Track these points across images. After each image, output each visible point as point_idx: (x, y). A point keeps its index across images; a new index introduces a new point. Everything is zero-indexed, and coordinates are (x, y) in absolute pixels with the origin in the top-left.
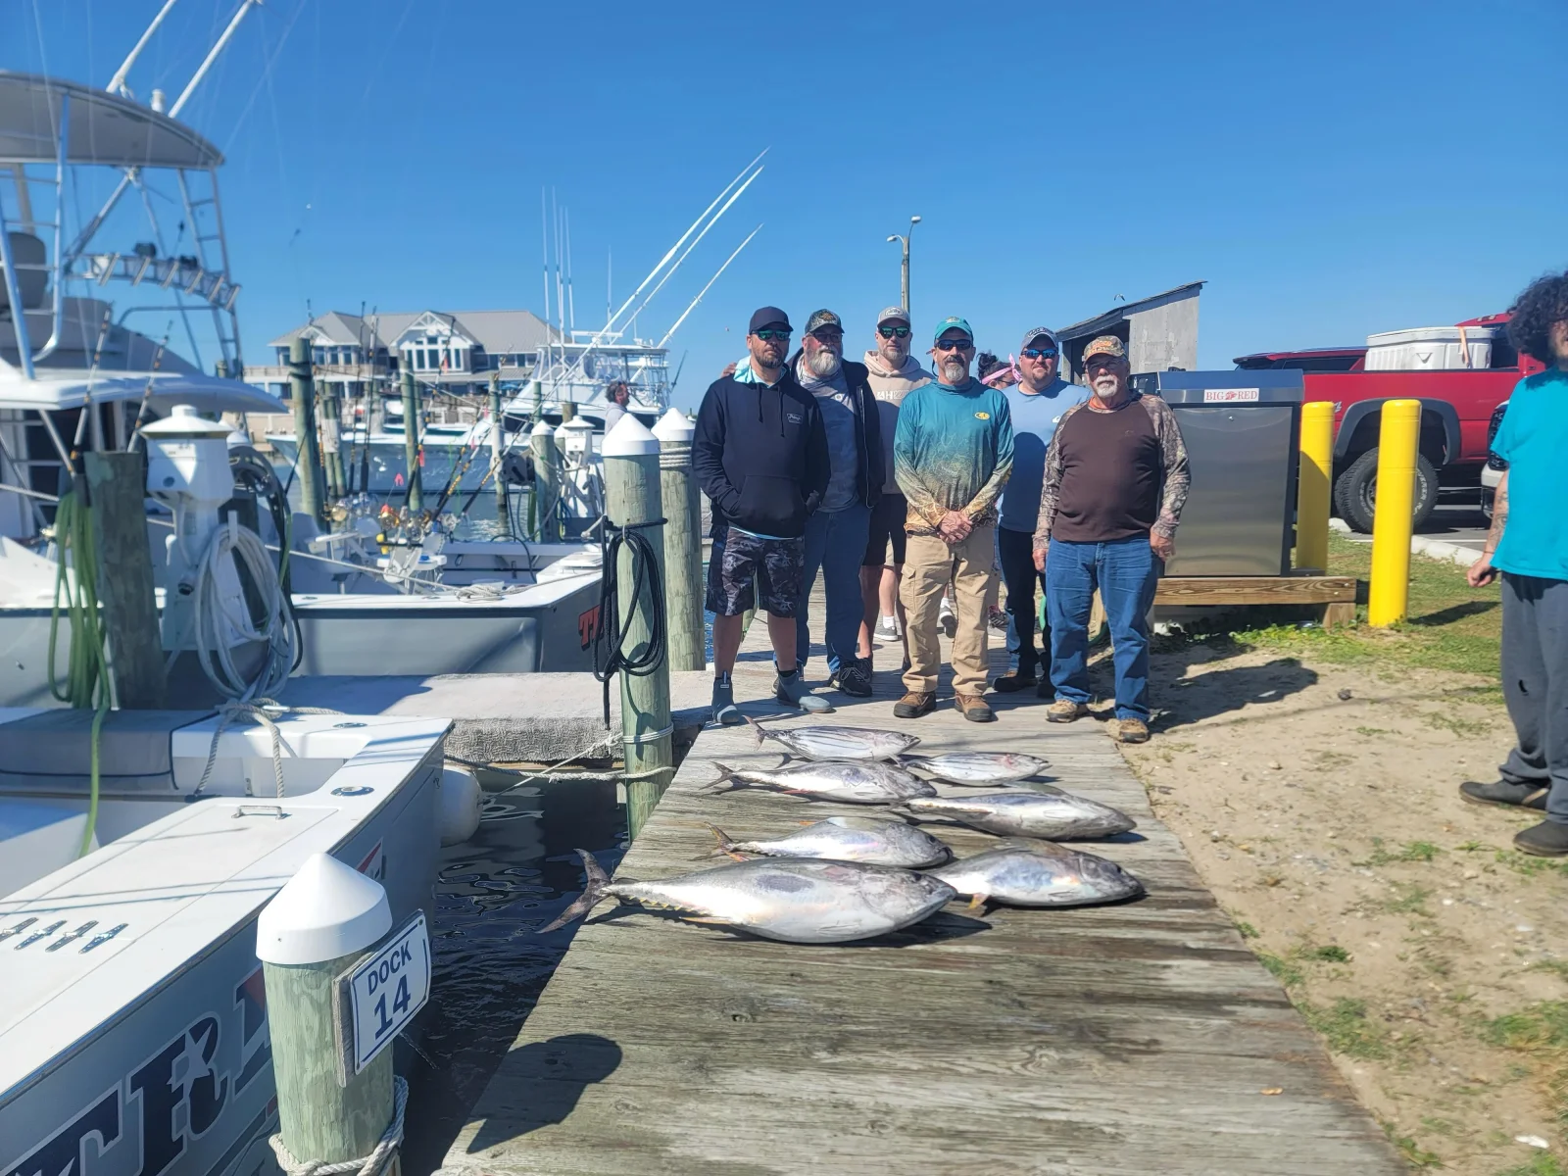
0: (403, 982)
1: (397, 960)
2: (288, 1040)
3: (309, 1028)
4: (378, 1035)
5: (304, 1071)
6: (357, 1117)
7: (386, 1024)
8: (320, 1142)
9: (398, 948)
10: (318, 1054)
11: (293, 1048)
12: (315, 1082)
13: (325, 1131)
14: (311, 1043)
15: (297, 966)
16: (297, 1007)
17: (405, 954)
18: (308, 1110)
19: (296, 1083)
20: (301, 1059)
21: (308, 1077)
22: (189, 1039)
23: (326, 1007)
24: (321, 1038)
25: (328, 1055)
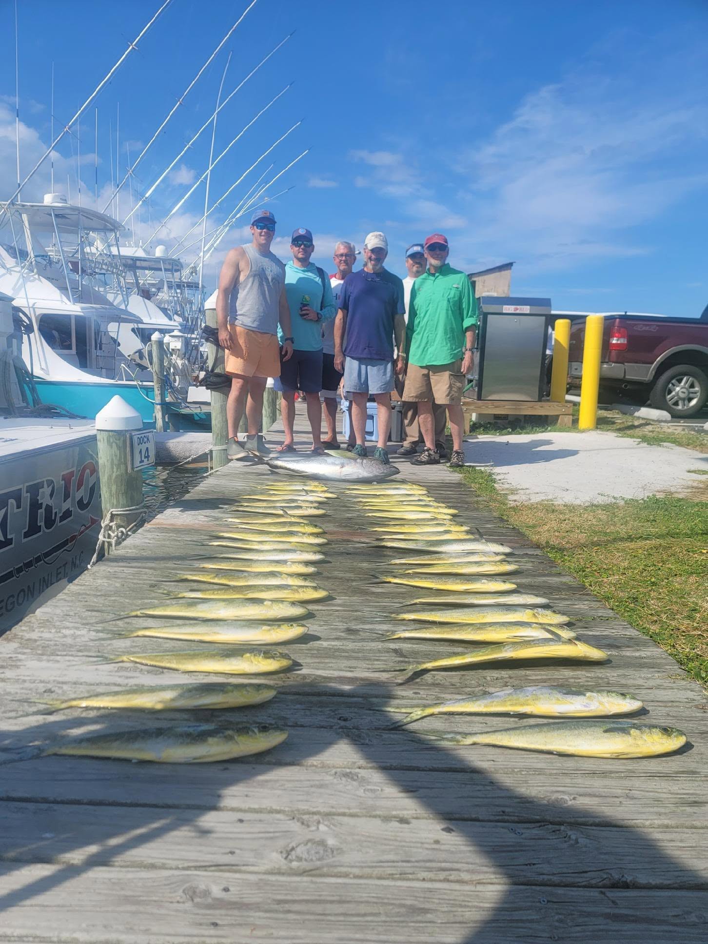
0: (147, 448)
1: (145, 439)
2: (107, 461)
3: (116, 456)
4: (140, 462)
5: (113, 472)
6: (132, 494)
7: (142, 461)
8: (118, 501)
9: (145, 435)
10: (119, 467)
11: (110, 463)
12: (117, 477)
13: (120, 496)
14: (116, 462)
15: (112, 431)
16: (111, 447)
17: (148, 439)
18: (114, 488)
19: (110, 477)
20: (113, 468)
21: (114, 475)
22: (45, 483)
23: (122, 448)
24: (120, 460)
25: (123, 467)
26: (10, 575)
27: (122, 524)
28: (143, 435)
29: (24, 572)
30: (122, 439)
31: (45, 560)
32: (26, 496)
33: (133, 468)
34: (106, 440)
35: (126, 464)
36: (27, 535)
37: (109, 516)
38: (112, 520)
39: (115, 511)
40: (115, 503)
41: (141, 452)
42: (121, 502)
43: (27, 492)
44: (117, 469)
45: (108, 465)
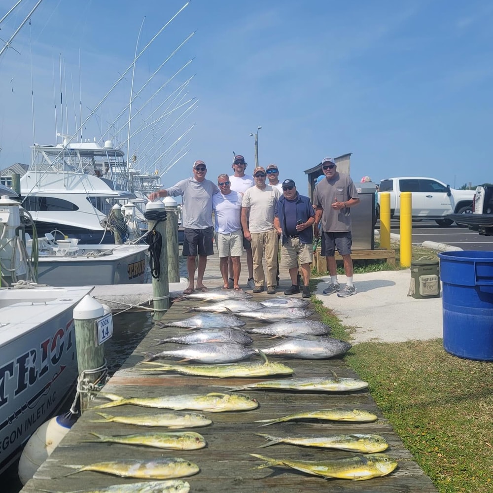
0: (107, 328)
1: (106, 322)
2: (81, 339)
3: (87, 335)
4: (103, 338)
5: (85, 346)
6: (97, 359)
7: (104, 337)
9: (106, 319)
10: (89, 342)
11: (83, 340)
12: (88, 349)
13: (90, 361)
14: (87, 339)
15: (84, 320)
16: (84, 330)
17: (108, 321)
18: (86, 356)
19: (83, 349)
20: (85, 344)
21: (86, 349)
22: (30, 354)
23: (90, 330)
24: (89, 337)
25: (91, 342)
26: (6, 423)
27: (92, 379)
28: (104, 320)
29: (15, 419)
30: (91, 324)
31: (30, 406)
32: (17, 366)
33: (98, 344)
34: (80, 326)
35: (93, 340)
36: (17, 393)
37: (82, 375)
38: (85, 377)
39: (87, 371)
40: (87, 365)
41: (103, 331)
42: (90, 365)
43: (17, 363)
44: (88, 344)
45: (82, 342)
